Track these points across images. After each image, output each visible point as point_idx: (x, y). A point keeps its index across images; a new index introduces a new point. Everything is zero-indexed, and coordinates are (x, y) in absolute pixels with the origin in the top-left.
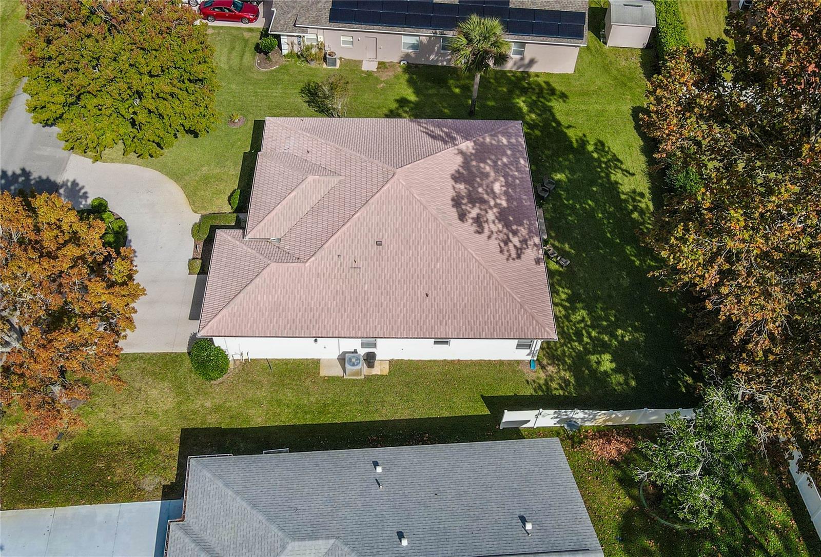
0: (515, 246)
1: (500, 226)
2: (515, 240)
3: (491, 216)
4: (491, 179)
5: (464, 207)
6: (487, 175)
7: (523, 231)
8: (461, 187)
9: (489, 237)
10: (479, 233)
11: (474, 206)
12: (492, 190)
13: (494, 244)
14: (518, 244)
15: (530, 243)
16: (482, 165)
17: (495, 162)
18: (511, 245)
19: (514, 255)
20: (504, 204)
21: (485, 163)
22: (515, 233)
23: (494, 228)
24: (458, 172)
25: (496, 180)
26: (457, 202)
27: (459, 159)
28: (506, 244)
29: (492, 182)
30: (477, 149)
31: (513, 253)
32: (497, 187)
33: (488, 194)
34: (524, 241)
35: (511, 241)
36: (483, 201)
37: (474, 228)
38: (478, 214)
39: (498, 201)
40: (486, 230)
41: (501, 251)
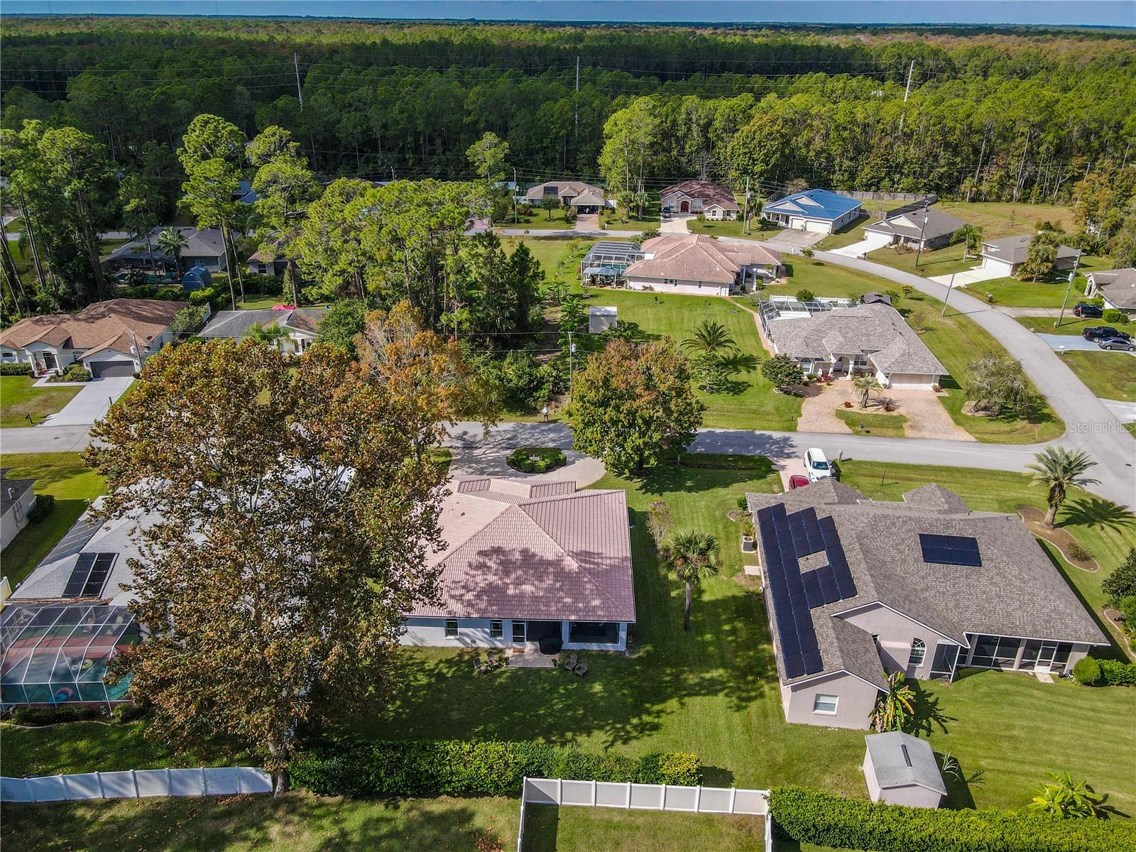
0: (463, 595)
1: (482, 585)
2: (469, 596)
3: (491, 578)
4: (536, 582)
5: (494, 556)
6: (541, 581)
7: (483, 605)
8: (517, 556)
9: (467, 574)
10: (470, 565)
11: (499, 564)
12: (523, 583)
13: (463, 577)
14: (464, 598)
15: (470, 610)
16: (551, 577)
17: (560, 589)
18: (463, 591)
19: (453, 593)
20: (511, 591)
21: (556, 581)
22: (478, 597)
23: (479, 579)
24: (534, 555)
25: (537, 588)
26: (497, 551)
27: (550, 556)
28: (463, 587)
29: (533, 584)
30: (570, 572)
31: (457, 593)
32: (528, 588)
33: (518, 578)
34: (470, 604)
35: (468, 592)
36: (507, 573)
37: (474, 563)
38: (489, 568)
39: (511, 586)
40: (475, 572)
41: (454, 582)
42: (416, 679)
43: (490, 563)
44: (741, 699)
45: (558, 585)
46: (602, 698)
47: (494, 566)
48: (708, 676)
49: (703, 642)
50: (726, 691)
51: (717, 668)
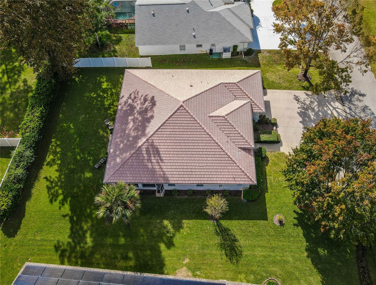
42: (107, 100)
43: (147, 104)
44: (64, 251)
45: (131, 139)
46: (80, 177)
47: (145, 106)
48: (88, 235)
49: (118, 236)
50: (73, 244)
51: (93, 242)
